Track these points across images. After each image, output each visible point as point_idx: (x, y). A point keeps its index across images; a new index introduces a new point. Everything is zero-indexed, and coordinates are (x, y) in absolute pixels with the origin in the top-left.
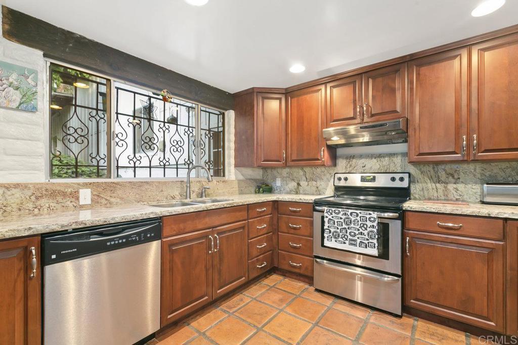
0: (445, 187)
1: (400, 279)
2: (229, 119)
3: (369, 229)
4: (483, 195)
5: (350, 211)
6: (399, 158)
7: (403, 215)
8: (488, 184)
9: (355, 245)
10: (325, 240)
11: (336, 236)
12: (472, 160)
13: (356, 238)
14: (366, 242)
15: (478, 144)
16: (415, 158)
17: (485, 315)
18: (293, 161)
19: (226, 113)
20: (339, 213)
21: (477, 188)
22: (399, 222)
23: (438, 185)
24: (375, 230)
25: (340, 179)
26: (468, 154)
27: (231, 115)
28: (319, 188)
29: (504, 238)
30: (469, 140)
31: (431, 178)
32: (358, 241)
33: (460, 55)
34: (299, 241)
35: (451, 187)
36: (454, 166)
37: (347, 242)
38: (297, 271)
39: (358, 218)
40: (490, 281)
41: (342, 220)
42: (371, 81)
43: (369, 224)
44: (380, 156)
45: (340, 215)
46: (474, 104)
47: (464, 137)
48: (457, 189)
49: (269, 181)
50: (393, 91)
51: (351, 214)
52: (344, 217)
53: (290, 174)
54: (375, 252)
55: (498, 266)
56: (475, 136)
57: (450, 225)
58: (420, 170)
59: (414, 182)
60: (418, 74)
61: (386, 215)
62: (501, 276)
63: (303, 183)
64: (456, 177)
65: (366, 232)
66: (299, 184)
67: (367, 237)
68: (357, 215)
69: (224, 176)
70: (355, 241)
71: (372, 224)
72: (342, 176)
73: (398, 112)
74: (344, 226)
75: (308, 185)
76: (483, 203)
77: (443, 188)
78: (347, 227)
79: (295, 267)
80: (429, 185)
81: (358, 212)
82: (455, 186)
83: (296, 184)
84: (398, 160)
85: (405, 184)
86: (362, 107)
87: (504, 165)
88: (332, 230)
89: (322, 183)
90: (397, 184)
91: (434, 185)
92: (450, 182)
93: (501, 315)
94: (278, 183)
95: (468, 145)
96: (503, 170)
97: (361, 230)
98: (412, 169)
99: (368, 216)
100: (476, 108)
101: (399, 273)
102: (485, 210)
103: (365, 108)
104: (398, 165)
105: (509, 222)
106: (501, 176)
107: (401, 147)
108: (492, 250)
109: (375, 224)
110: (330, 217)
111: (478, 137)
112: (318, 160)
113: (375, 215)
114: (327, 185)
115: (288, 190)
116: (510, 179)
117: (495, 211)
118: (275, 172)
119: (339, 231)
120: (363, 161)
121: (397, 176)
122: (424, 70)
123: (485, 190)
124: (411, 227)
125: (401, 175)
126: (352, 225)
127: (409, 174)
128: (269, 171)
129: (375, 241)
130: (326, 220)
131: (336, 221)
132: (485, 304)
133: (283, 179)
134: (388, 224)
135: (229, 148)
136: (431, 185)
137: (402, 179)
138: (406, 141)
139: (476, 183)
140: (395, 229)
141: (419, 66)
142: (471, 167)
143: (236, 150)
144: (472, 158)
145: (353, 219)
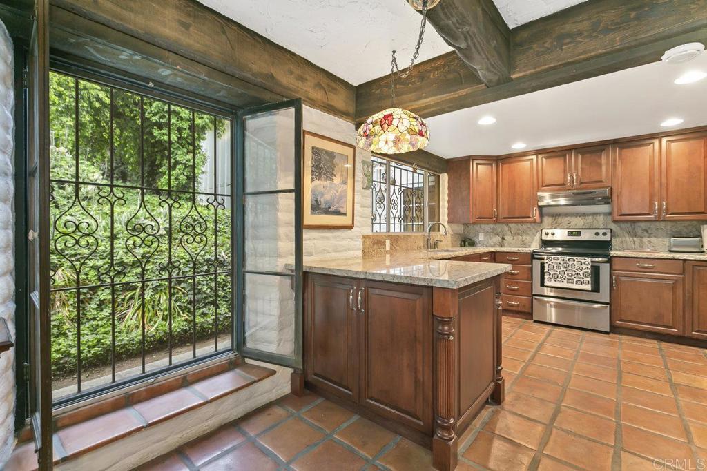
0: (641, 240)
1: (608, 306)
2: (443, 181)
3: (584, 271)
4: (670, 246)
5: (568, 258)
6: (602, 217)
7: (610, 260)
8: (674, 237)
9: (573, 283)
10: (546, 281)
11: (555, 277)
12: (662, 220)
13: (573, 278)
14: (582, 280)
15: (667, 209)
16: (617, 218)
17: (671, 325)
18: (504, 218)
19: (441, 175)
20: (558, 259)
21: (666, 240)
22: (608, 265)
23: (635, 239)
24: (589, 271)
25: (547, 234)
26: (659, 216)
27: (444, 178)
28: (525, 242)
29: (684, 272)
30: (660, 205)
31: (629, 233)
32: (575, 280)
33: (653, 143)
34: (517, 284)
35: (645, 240)
36: (648, 224)
37: (565, 281)
38: (515, 309)
39: (575, 263)
40: (674, 302)
41: (561, 265)
42: (580, 156)
43: (584, 266)
44: (584, 215)
45: (559, 261)
46: (664, 180)
47: (656, 204)
48: (650, 242)
49: (471, 236)
50: (600, 165)
51: (569, 260)
52: (562, 262)
53: (494, 229)
54: (588, 287)
55: (679, 292)
56: (664, 203)
57: (646, 265)
58: (620, 227)
59: (615, 236)
60: (620, 154)
61: (597, 259)
62: (681, 298)
63: (508, 238)
64: (650, 232)
65: (581, 273)
66: (503, 239)
67: (582, 276)
68: (574, 261)
69: (439, 231)
70: (573, 279)
71: (586, 267)
72: (550, 231)
73: (603, 182)
74: (563, 269)
75: (513, 239)
76: (671, 251)
77: (639, 241)
78: (565, 270)
79: (512, 306)
80: (628, 239)
81: (575, 258)
82: (649, 239)
83: (500, 239)
84: (601, 218)
85: (607, 238)
86: (572, 176)
87: (687, 223)
88: (552, 273)
89: (528, 237)
90: (601, 238)
91: (631, 239)
92: (645, 236)
93: (682, 323)
94: (481, 237)
95: (660, 209)
96: (686, 227)
97: (577, 272)
98: (613, 227)
99: (583, 261)
100: (665, 182)
101: (608, 301)
102: (671, 255)
103: (575, 178)
104: (601, 223)
105: (687, 262)
106: (685, 231)
107: (604, 208)
108: (676, 281)
109: (589, 266)
110: (550, 263)
111: (666, 204)
112: (529, 217)
113: (589, 260)
114: (533, 239)
115: (492, 243)
116: (691, 234)
117: (677, 256)
118: (477, 227)
119: (558, 273)
120: (568, 218)
121: (601, 232)
122: (625, 152)
123: (672, 242)
124: (617, 268)
125: (604, 231)
126: (570, 268)
127: (611, 229)
128: (471, 227)
129: (589, 279)
130: (546, 265)
131: (555, 265)
132: (671, 317)
133: (486, 233)
134: (599, 267)
135: (444, 206)
136: (629, 239)
137: (605, 234)
138: (608, 203)
139: (666, 237)
140: (605, 269)
141: (621, 148)
142: (662, 224)
143: (448, 208)
144: (662, 219)
145: (570, 263)
